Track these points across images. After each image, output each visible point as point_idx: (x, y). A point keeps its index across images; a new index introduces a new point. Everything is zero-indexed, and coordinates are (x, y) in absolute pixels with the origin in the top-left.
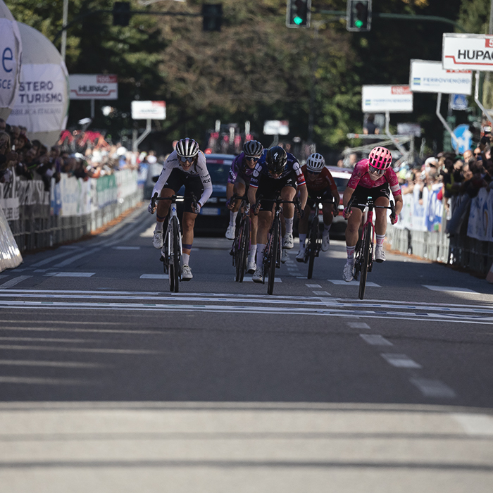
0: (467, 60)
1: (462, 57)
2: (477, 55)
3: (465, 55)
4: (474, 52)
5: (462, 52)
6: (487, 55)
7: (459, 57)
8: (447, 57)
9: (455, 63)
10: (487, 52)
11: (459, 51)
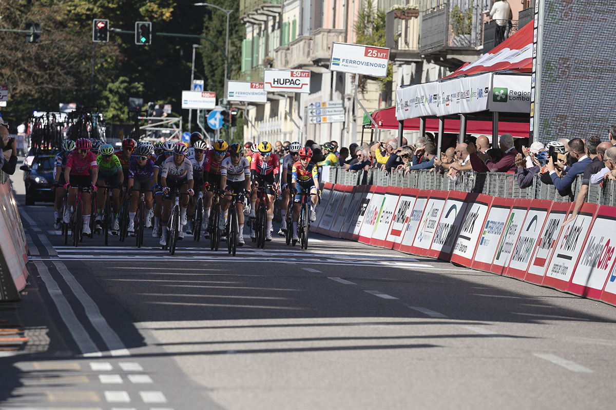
0: (279, 85)
1: (276, 83)
2: (286, 82)
3: (277, 81)
4: (284, 80)
5: (276, 80)
6: (292, 82)
7: (274, 84)
8: (266, 83)
9: (272, 87)
10: (292, 80)
11: (274, 79)
